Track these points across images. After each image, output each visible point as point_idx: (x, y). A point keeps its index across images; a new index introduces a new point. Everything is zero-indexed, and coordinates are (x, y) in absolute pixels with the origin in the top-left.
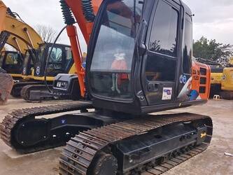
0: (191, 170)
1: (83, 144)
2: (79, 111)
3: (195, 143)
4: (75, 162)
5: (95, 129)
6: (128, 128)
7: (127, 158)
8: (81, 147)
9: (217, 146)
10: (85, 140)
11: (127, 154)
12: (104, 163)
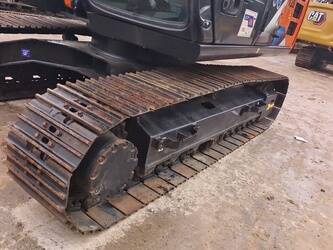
0: (251, 164)
1: (64, 114)
2: (60, 37)
3: (257, 118)
4: (42, 154)
5: (92, 80)
6: (163, 86)
7: (156, 144)
8: (59, 121)
9: (283, 124)
10: (68, 105)
11: (156, 137)
12: (111, 158)
